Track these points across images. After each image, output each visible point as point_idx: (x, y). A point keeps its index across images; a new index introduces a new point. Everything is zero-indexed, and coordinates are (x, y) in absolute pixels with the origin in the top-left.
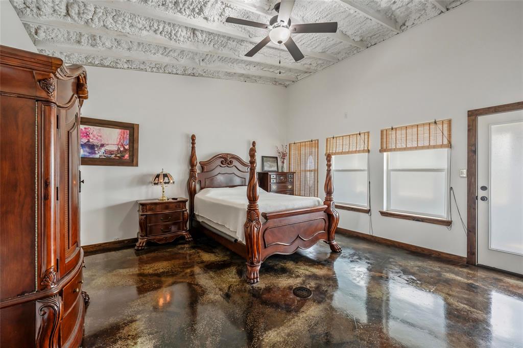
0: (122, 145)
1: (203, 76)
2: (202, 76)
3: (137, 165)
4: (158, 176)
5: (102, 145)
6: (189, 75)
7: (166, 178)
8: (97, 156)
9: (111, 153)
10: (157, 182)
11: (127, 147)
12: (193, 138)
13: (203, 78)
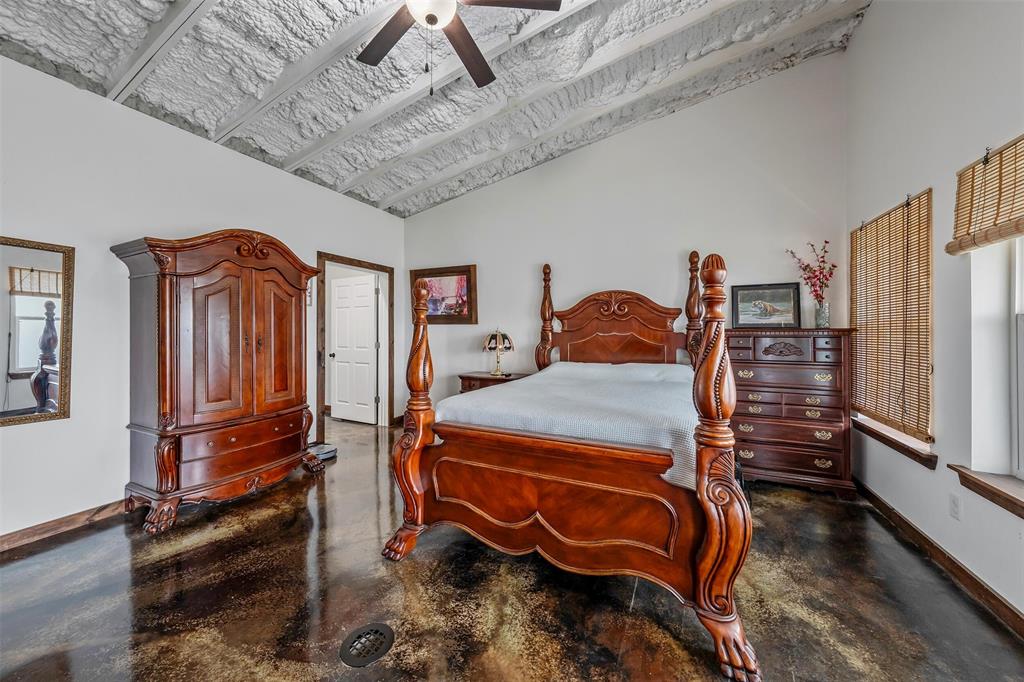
0: (460, 297)
1: (570, 151)
2: (568, 151)
3: (476, 323)
4: (494, 337)
5: (443, 299)
6: (546, 160)
7: (493, 341)
8: (439, 313)
9: (450, 307)
10: (493, 346)
11: (465, 298)
12: (547, 271)
13: (573, 153)
